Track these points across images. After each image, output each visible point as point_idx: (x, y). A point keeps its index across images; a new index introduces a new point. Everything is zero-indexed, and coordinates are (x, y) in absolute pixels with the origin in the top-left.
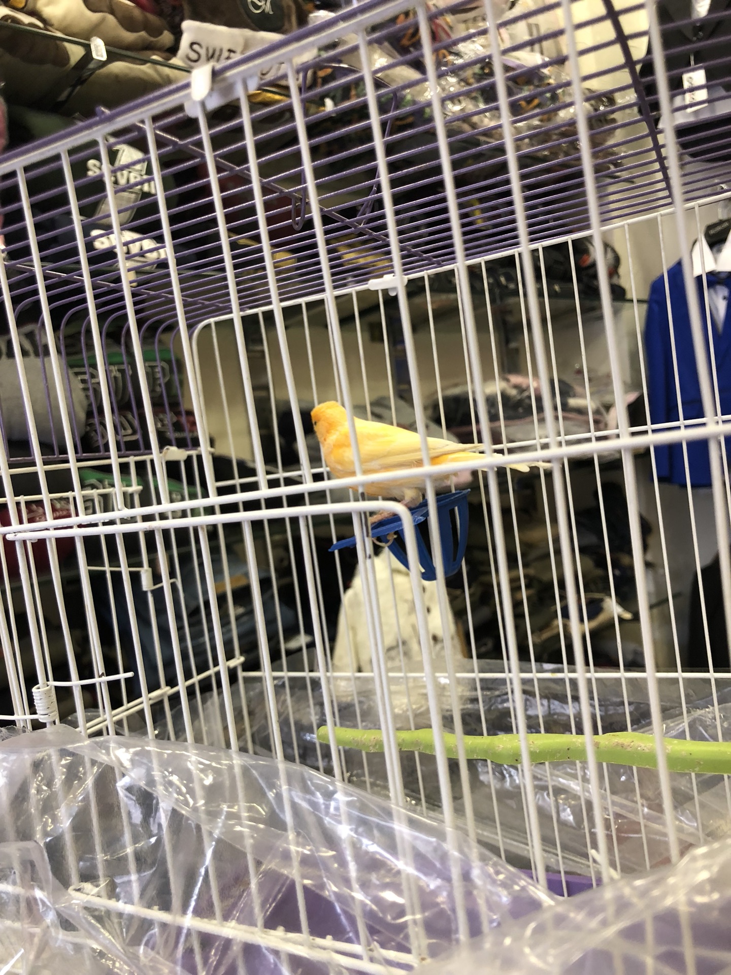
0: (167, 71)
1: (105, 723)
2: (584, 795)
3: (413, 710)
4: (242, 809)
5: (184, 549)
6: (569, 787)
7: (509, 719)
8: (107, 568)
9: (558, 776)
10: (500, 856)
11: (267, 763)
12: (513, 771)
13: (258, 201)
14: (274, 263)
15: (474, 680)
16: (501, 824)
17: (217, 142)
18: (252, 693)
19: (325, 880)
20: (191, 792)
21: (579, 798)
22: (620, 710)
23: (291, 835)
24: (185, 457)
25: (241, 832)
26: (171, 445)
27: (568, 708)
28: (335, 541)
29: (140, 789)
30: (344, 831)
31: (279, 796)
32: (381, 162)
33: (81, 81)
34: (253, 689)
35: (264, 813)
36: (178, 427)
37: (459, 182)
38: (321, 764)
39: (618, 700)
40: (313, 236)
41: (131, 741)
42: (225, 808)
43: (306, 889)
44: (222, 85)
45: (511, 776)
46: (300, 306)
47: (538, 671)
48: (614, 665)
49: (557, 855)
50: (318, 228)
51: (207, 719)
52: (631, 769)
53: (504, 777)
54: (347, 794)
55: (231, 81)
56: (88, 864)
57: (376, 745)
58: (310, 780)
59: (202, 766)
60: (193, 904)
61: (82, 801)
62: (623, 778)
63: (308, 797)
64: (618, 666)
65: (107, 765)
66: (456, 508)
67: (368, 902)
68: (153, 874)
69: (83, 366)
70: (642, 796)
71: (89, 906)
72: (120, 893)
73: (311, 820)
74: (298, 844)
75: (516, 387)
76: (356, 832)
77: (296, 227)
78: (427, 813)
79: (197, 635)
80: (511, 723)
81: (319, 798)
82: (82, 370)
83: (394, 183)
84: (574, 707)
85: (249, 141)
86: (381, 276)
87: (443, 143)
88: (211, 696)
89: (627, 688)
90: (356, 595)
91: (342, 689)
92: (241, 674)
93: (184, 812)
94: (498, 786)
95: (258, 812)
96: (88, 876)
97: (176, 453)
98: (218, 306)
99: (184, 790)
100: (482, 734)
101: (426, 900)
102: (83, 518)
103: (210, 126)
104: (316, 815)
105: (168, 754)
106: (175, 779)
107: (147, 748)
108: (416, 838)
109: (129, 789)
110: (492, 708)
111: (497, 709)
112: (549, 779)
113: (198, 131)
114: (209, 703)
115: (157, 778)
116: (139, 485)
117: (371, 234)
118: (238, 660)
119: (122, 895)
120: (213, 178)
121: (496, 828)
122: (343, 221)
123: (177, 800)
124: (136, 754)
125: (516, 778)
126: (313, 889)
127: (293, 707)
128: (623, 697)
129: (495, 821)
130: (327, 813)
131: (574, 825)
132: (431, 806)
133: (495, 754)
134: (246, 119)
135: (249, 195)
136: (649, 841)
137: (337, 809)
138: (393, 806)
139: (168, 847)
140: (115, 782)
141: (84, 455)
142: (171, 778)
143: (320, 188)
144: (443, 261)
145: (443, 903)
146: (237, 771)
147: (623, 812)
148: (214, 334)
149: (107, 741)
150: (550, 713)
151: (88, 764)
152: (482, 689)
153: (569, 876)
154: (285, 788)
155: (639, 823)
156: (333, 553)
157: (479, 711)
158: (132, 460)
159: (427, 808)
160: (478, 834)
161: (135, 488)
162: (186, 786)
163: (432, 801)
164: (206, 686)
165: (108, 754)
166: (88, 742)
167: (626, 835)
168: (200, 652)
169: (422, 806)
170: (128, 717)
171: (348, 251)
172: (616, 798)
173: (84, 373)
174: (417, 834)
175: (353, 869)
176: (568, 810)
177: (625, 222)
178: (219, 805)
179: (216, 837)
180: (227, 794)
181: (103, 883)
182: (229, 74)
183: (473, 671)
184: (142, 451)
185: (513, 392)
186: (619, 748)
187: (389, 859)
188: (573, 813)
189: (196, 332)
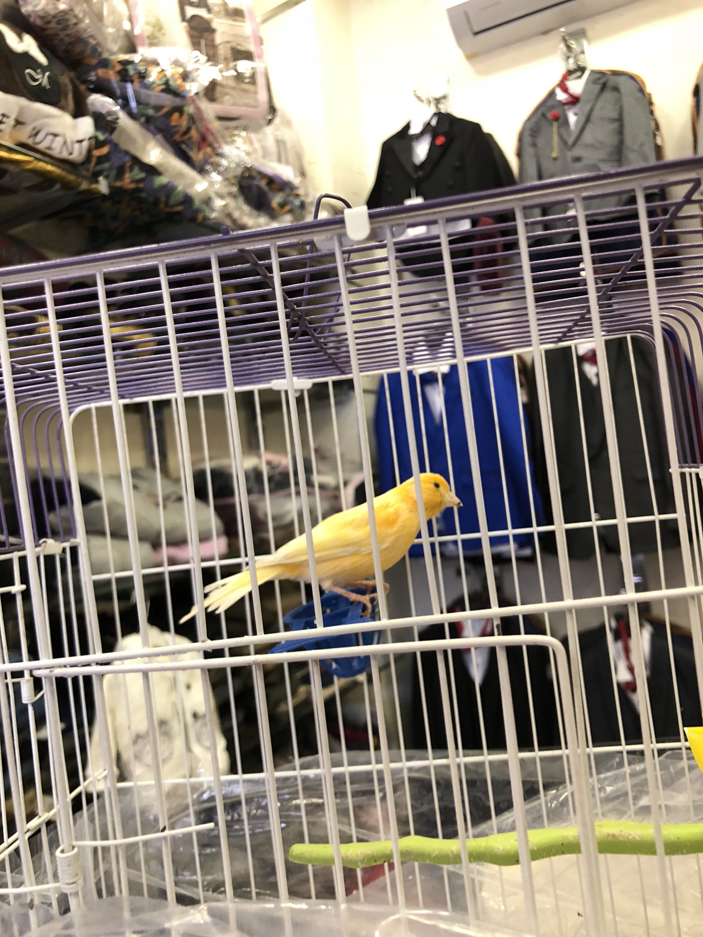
24: (60, 551)
26: (47, 537)
97: (54, 547)
148: (94, 421)
189: (73, 415)
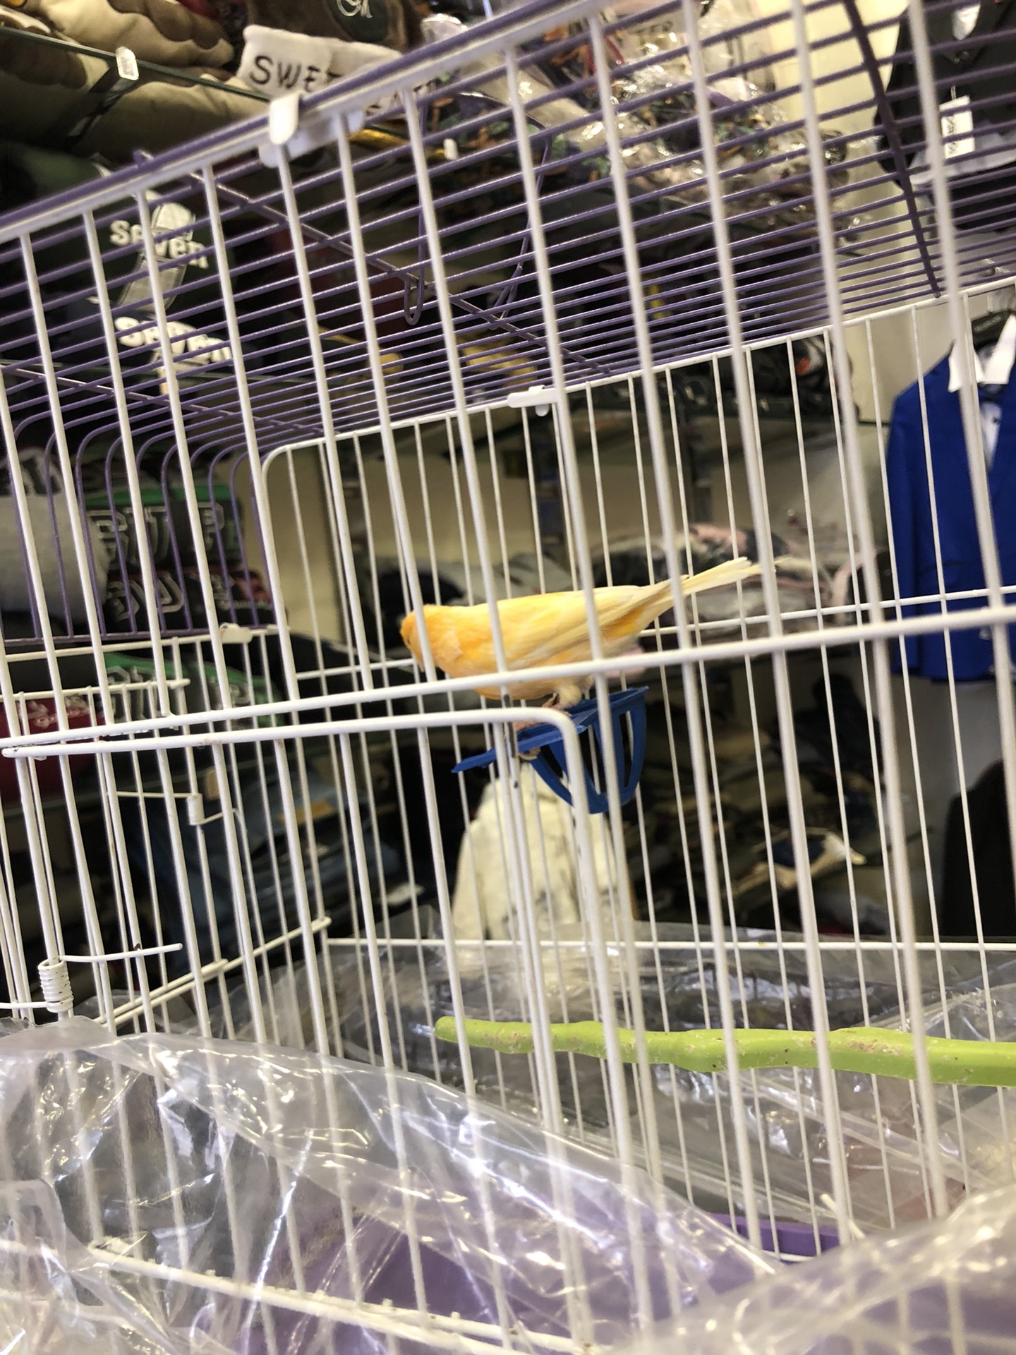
0: (222, 95)
1: (138, 1010)
2: (804, 1112)
3: (567, 994)
4: (335, 1137)
5: (247, 765)
6: (783, 1100)
7: (699, 1005)
8: (140, 794)
9: (768, 1085)
10: (685, 1196)
11: (371, 1073)
12: (704, 1078)
13: (362, 282)
14: (384, 368)
15: (651, 951)
16: (688, 1151)
17: (304, 201)
18: (341, 968)
19: (451, 1236)
20: (262, 1111)
21: (797, 1115)
22: (854, 993)
23: (403, 1174)
24: (249, 639)
25: (333, 1170)
26: (230, 621)
27: (782, 990)
28: (459, 760)
29: (191, 1106)
30: (477, 1167)
31: (387, 1119)
32: (536, 227)
33: (103, 109)
34: (343, 963)
35: (366, 1142)
36: (237, 594)
37: (645, 258)
38: (437, 1067)
39: (852, 980)
40: (439, 331)
41: (176, 1040)
42: (310, 1134)
43: (423, 1248)
44: (313, 122)
45: (701, 1084)
46: (411, 428)
47: (741, 940)
48: (846, 931)
49: (765, 1194)
50: (446, 320)
51: (279, 1005)
52: (869, 1076)
53: (691, 1086)
54: (484, 1116)
55: (324, 116)
56: (117, 1212)
57: (517, 1043)
58: (432, 1097)
59: (278, 1077)
60: (265, 1269)
61: (108, 1124)
62: (857, 1089)
63: (428, 1119)
64: (852, 932)
65: (144, 1074)
66: (628, 714)
67: (513, 1268)
68: (207, 1229)
69: (107, 508)
70: (884, 1113)
71: (117, 1269)
72: (161, 1253)
73: (431, 1152)
74: (412, 1186)
75: (707, 541)
76: (495, 1167)
77: (410, 320)
78: (585, 1136)
79: (264, 882)
80: (702, 1011)
81: (443, 1122)
82: (104, 513)
83: (553, 259)
84: (790, 990)
85: (350, 200)
86: (526, 388)
87: (623, 205)
88: (285, 972)
89: (864, 965)
90: (483, 829)
91: (467, 962)
92: (326, 942)
93: (254, 1142)
94: (684, 1099)
95: (358, 1141)
96: (115, 1229)
97: (238, 634)
98: (296, 428)
99: (254, 1109)
100: (663, 1030)
101: (592, 1265)
102: (111, 727)
103: (296, 178)
104: (439, 1145)
105: (231, 1059)
106: (240, 1093)
107: (201, 1051)
108: (578, 1178)
109: (175, 1107)
110: (677, 990)
111: (683, 992)
112: (755, 1088)
113: (278, 185)
114: (281, 981)
115: (215, 1093)
116: (184, 677)
117: (513, 331)
118: (323, 921)
119: (165, 1256)
120: (298, 251)
121: (680, 1156)
122: (475, 312)
123: (242, 1122)
124: (185, 1058)
125: (708, 1087)
126: (437, 1249)
127: (398, 986)
128: (858, 976)
129: (679, 1148)
130: (455, 1143)
131: (788, 1151)
132: (590, 1126)
133: (684, 1057)
134: (346, 169)
135: (350, 274)
136: (894, 1176)
137: (468, 1136)
138: (546, 1133)
139: (228, 1189)
140: (154, 1095)
141: (109, 635)
142: (235, 1093)
143: (449, 265)
144: (613, 368)
145: (618, 1268)
146: (328, 1083)
147: (857, 1135)
148: (291, 467)
149: (144, 1041)
150: (756, 997)
151: (116, 1072)
152: (663, 963)
153: (780, 1223)
154: (394, 1106)
155: (879, 1151)
156: (456, 776)
157: (658, 994)
158: (175, 642)
159: (585, 1129)
160: (664, 1168)
161: (180, 681)
162: (257, 1104)
163: (591, 1119)
164: (276, 958)
165: (146, 1057)
166: (118, 1041)
167: (861, 1167)
168: (268, 908)
169: (577, 1127)
170: (169, 1002)
171: (480, 353)
172: (848, 1116)
173: (109, 518)
174: (579, 1172)
175: (489, 1221)
176: (781, 1132)
177: (866, 317)
178: (303, 1132)
179: (297, 1174)
180: (313, 1117)
181: (137, 1239)
182: (322, 107)
183: (649, 939)
184: (189, 630)
185: (703, 549)
186: (857, 1050)
187: (542, 1209)
188: (788, 1136)
189: (266, 463)
